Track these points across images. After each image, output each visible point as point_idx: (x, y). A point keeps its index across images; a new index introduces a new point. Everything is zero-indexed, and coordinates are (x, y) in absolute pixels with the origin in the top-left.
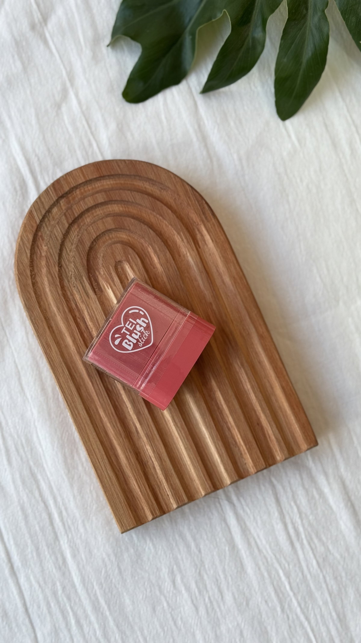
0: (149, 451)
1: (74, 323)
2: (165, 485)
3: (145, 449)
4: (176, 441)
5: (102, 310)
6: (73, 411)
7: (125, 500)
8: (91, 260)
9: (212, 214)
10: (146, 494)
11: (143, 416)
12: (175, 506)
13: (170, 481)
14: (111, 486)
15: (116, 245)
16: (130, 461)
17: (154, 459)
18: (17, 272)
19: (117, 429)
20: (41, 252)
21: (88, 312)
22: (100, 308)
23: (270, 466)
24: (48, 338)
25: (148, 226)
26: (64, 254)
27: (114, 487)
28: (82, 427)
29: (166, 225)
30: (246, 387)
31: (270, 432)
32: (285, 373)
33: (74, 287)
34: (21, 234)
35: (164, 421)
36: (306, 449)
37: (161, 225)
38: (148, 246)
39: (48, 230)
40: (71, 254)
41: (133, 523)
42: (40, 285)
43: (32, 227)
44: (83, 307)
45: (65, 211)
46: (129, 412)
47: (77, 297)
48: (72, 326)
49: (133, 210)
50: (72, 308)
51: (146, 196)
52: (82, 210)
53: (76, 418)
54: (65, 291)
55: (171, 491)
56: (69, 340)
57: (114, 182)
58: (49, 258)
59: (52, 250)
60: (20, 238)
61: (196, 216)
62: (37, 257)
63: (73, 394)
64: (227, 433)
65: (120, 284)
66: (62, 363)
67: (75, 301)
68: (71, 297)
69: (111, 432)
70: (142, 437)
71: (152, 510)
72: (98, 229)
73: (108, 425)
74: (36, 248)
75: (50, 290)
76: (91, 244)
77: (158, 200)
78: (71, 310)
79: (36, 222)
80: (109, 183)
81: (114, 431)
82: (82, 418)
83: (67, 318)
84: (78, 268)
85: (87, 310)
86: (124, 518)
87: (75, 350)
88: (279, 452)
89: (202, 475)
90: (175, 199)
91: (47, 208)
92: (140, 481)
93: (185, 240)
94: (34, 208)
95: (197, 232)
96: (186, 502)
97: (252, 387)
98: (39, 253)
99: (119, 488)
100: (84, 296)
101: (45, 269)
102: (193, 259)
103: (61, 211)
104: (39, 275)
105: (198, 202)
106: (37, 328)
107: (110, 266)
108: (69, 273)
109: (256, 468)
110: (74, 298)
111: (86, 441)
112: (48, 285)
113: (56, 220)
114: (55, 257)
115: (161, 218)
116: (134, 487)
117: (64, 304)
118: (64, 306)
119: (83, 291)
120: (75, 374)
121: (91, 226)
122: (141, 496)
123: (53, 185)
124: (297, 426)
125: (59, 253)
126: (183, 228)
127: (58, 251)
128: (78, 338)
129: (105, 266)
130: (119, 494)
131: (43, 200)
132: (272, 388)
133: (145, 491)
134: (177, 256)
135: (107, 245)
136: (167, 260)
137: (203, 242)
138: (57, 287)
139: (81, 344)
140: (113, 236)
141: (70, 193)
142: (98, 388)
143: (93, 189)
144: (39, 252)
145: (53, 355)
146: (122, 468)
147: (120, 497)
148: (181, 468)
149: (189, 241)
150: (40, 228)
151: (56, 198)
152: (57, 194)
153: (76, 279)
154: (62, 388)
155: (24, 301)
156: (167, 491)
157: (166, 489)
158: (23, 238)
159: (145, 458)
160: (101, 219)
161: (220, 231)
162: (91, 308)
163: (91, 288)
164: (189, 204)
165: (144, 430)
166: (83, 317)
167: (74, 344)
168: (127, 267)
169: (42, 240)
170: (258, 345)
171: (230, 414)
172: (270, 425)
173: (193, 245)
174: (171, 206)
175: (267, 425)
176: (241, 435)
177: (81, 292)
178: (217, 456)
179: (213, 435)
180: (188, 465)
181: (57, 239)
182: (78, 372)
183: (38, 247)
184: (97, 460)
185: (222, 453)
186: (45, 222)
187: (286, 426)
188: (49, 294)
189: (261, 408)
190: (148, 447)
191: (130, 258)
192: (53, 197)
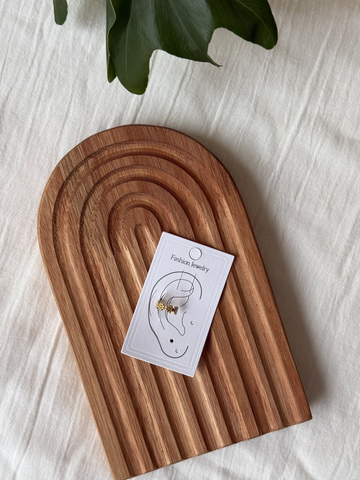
0: (149, 408)
1: (90, 280)
2: (161, 441)
3: (146, 405)
4: (176, 401)
5: (118, 269)
6: (80, 364)
7: (121, 452)
8: (112, 221)
9: (234, 188)
10: (143, 449)
11: (147, 375)
12: (168, 462)
13: (166, 439)
14: (110, 438)
15: (138, 208)
16: (130, 416)
17: (153, 417)
18: (40, 225)
19: (121, 385)
20: (64, 208)
21: (105, 271)
22: (117, 268)
23: (263, 434)
24: (63, 292)
25: (170, 193)
26: (87, 211)
27: (112, 439)
28: (87, 380)
29: (188, 193)
30: (248, 357)
31: (267, 402)
32: (288, 347)
33: (93, 245)
34: (46, 188)
35: (166, 380)
36: (300, 422)
37: (184, 193)
38: (169, 212)
39: (73, 186)
40: (94, 212)
41: (127, 475)
42: (60, 239)
43: (59, 183)
44: (100, 265)
45: (91, 170)
46: (134, 368)
47: (96, 255)
48: (88, 283)
49: (158, 175)
50: (90, 265)
51: (172, 164)
52: (109, 171)
53: (83, 370)
54: (85, 248)
55: (166, 448)
56: (83, 296)
57: (143, 147)
58: (72, 215)
60: (45, 192)
61: (219, 189)
62: (60, 213)
63: (82, 348)
64: (226, 398)
65: (138, 246)
66: (74, 317)
67: (93, 258)
68: (89, 254)
69: (115, 387)
70: (144, 394)
71: (147, 464)
73: (113, 380)
74: (60, 204)
75: (70, 246)
76: (114, 205)
77: (184, 168)
78: (88, 267)
79: (63, 178)
80: (137, 147)
81: (118, 386)
82: (89, 371)
83: (84, 274)
84: (99, 227)
85: (104, 268)
86: (119, 469)
87: (88, 306)
88: (273, 422)
89: (198, 436)
90: (200, 169)
91: (75, 166)
92: (138, 436)
93: (205, 211)
94: (62, 164)
95: (218, 203)
96: (179, 460)
97: (255, 358)
98: (63, 209)
99: (117, 440)
100: (102, 254)
101: (67, 225)
102: (211, 230)
103: (88, 170)
104: (61, 230)
105: (222, 175)
106: (54, 281)
107: (130, 228)
108: (90, 231)
109: (250, 435)
110: (92, 255)
111: (90, 393)
112: (69, 241)
113: (82, 178)
114: (78, 215)
115: (184, 186)
116: (132, 441)
117: (82, 260)
118: (82, 262)
119: (102, 250)
120: (86, 328)
121: (115, 188)
122: (138, 450)
123: (83, 143)
124: (293, 399)
125: (82, 211)
126: (205, 198)
127: (81, 209)
128: (92, 295)
129: (125, 228)
130: (116, 446)
131: (71, 157)
132: (273, 360)
133: (141, 445)
134: (196, 225)
135: (129, 207)
137: (223, 214)
138: (77, 242)
139: (95, 300)
140: (136, 199)
141: (98, 153)
142: (106, 344)
143: (121, 151)
144: (62, 207)
145: (67, 308)
146: (122, 421)
147: (117, 448)
148: (178, 426)
149: (209, 211)
150: (66, 185)
151: (85, 158)
152: (85, 154)
153: (96, 237)
154: (73, 340)
155: (44, 254)
156: (163, 447)
157: (162, 445)
158: (49, 193)
159: (145, 413)
160: (126, 182)
161: (240, 205)
162: (107, 267)
163: (110, 248)
164: (213, 176)
165: (147, 388)
166: (99, 275)
167: (88, 300)
168: (147, 231)
169: (67, 196)
170: (265, 318)
171: (231, 381)
172: (267, 396)
173: (213, 216)
174: (195, 176)
175: (265, 394)
176: (239, 403)
177: (99, 251)
178: (214, 419)
179: (212, 400)
180: (185, 425)
181: (81, 197)
182: (90, 326)
183: (62, 203)
184: (99, 413)
185: (219, 417)
186: (71, 179)
187: (283, 397)
188: (68, 248)
189: (261, 378)
190: (149, 405)
191: (151, 223)
192: (82, 156)
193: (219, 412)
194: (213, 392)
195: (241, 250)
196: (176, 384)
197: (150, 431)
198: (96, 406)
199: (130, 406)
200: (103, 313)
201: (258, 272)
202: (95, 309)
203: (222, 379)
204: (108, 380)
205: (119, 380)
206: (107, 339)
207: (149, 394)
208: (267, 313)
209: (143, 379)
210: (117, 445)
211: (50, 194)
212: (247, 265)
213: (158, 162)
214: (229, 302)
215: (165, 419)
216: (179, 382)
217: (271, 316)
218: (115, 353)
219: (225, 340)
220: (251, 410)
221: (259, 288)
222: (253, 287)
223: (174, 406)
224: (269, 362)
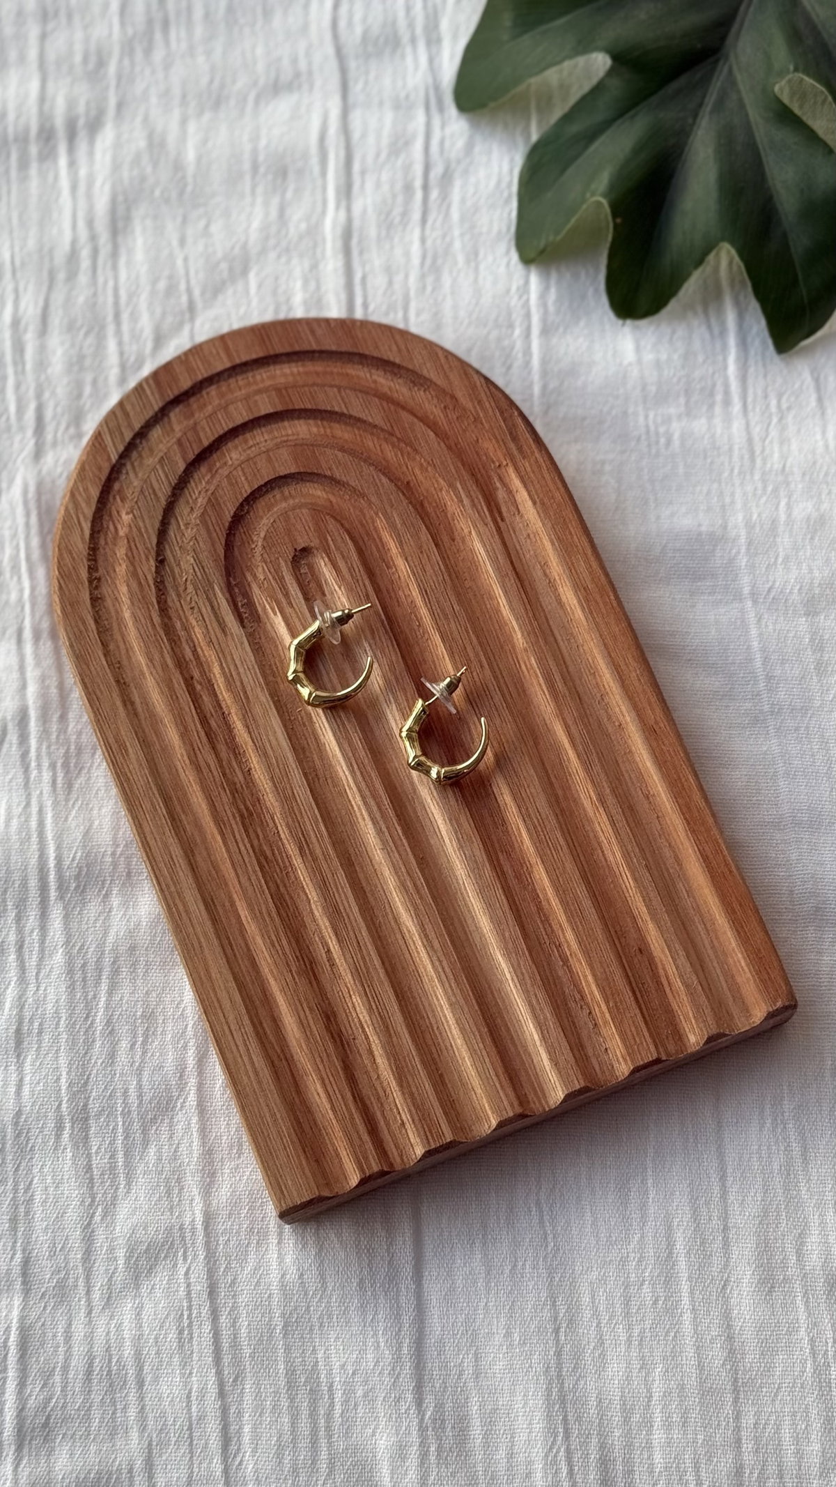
0: (358, 1009)
1: (187, 692)
2: (395, 1095)
3: (349, 1005)
4: (427, 986)
5: (257, 662)
7: (292, 1130)
8: (236, 549)
9: (532, 441)
10: (348, 1117)
11: (347, 920)
12: (420, 1153)
13: (409, 1087)
14: (258, 1093)
15: (298, 510)
16: (308, 1033)
17: (369, 1031)
18: (56, 573)
19: (280, 953)
20: (116, 528)
21: (223, 670)
22: (253, 658)
24: (121, 728)
25: (376, 468)
26: (172, 532)
27: (266, 1096)
28: (192, 945)
29: (422, 465)
30: (610, 857)
31: (671, 970)
32: (710, 820)
33: (192, 609)
34: (71, 484)
35: (399, 936)
36: (765, 1015)
37: (411, 469)
38: (377, 515)
39: (136, 474)
40: (189, 533)
41: (311, 1191)
42: (109, 602)
44: (210, 656)
45: (178, 435)
46: (311, 909)
47: (198, 633)
48: (182, 702)
49: (342, 432)
50: (186, 659)
51: (375, 400)
52: (221, 432)
53: (179, 922)
54: (170, 618)
55: (410, 1111)
56: (172, 735)
57: (301, 369)
58: (134, 541)
59: (144, 521)
60: (68, 495)
61: (496, 446)
62: (106, 539)
63: (175, 863)
64: (560, 971)
65: (303, 602)
66: (152, 790)
67: (194, 642)
68: (182, 633)
69: (265, 959)
70: (343, 973)
71: (361, 1161)
72: (255, 475)
73: (259, 940)
74: (106, 517)
75: (134, 615)
76: (237, 510)
77: (404, 408)
78: (181, 664)
79: (109, 459)
80: (287, 372)
81: (272, 956)
82: (195, 921)
83: (171, 680)
84: (204, 564)
85: (221, 663)
86: (287, 1180)
87: (186, 758)
88: (693, 1021)
89: (492, 1073)
90: (445, 407)
91: (137, 426)
92: (333, 1082)
93: (466, 501)
94: (108, 426)
95: (498, 484)
97: (626, 855)
98: (113, 530)
99: (278, 1098)
100: (214, 629)
101: (124, 566)
102: (484, 546)
103: (172, 435)
104: (109, 580)
105: (502, 413)
106: (98, 702)
107: (281, 561)
108: (181, 577)
109: (633, 1061)
110: (190, 634)
111: (200, 979)
112: (130, 604)
113: (157, 455)
114: (149, 538)
115: (408, 449)
116: (318, 1100)
117: (166, 648)
118: (166, 653)
119: (213, 618)
120: (183, 817)
121: (240, 469)
122: (334, 1122)
123: (155, 375)
124: (740, 955)
125: (159, 530)
126: (463, 472)
127: (157, 525)
128: (193, 729)
129: (269, 561)
130: (277, 1113)
131: (129, 408)
132: (678, 861)
133: (344, 1108)
134: (446, 538)
135: (277, 513)
136: (420, 547)
137: (513, 509)
138: (151, 608)
139: (202, 743)
140: (293, 491)
141: (194, 394)
142: (237, 851)
143: (249, 385)
144: (111, 527)
145: (131, 767)
146: (290, 1050)
147: (280, 1120)
148: (439, 1055)
149: (474, 500)
150: (118, 473)
151: (161, 404)
152: (162, 395)
153: (197, 590)
155: (69, 639)
156: (401, 1112)
157: (399, 1107)
158: (77, 494)
159: (348, 1028)
160: (265, 453)
161: (553, 479)
162: (229, 658)
163: (233, 612)
165: (348, 956)
166: (210, 681)
167: (184, 743)
168: (323, 564)
169: (122, 501)
170: (643, 752)
171: (569, 921)
172: (670, 952)
173: (487, 513)
174: (435, 424)
175: (663, 951)
176: (594, 975)
177: (207, 620)
178: (531, 1025)
179: (522, 974)
180: (458, 1049)
181: (158, 499)
182: (192, 812)
183: (110, 515)
184: (226, 1028)
185: (545, 1019)
186: (130, 459)
187: (713, 957)
188: (130, 624)
189: (648, 909)
190: (357, 1000)
191: (331, 543)
192: (153, 402)
193: (543, 1004)
194: (524, 953)
195: (566, 589)
196: (424, 940)
197: (366, 1072)
198: (219, 1011)
199: (309, 1008)
200: (224, 775)
201: (615, 638)
202: (202, 764)
203: (546, 920)
204: (247, 945)
205: (274, 938)
206: (238, 837)
207: (356, 972)
208: (647, 738)
209: (336, 934)
210: (279, 1111)
211: (80, 494)
212: (585, 624)
213: (339, 398)
214: (548, 722)
215: (401, 1034)
216: (432, 935)
217: (658, 745)
218: (260, 874)
219: (544, 817)
220: (631, 995)
221: (620, 677)
222: (607, 677)
223: (426, 1004)
224: (667, 870)
